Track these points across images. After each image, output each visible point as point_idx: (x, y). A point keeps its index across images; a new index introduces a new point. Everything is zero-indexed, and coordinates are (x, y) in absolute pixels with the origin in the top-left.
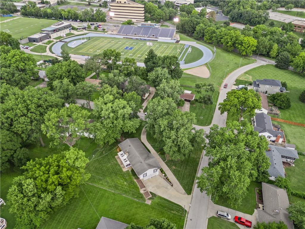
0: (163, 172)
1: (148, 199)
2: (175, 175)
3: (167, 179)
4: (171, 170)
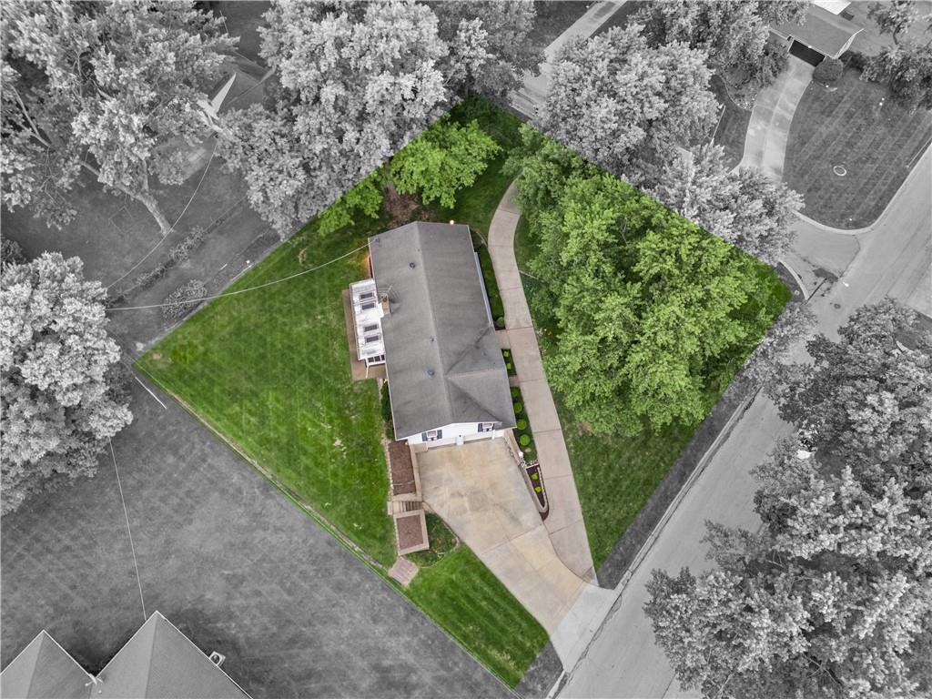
0: (525, 440)
1: (408, 556)
3: (535, 476)
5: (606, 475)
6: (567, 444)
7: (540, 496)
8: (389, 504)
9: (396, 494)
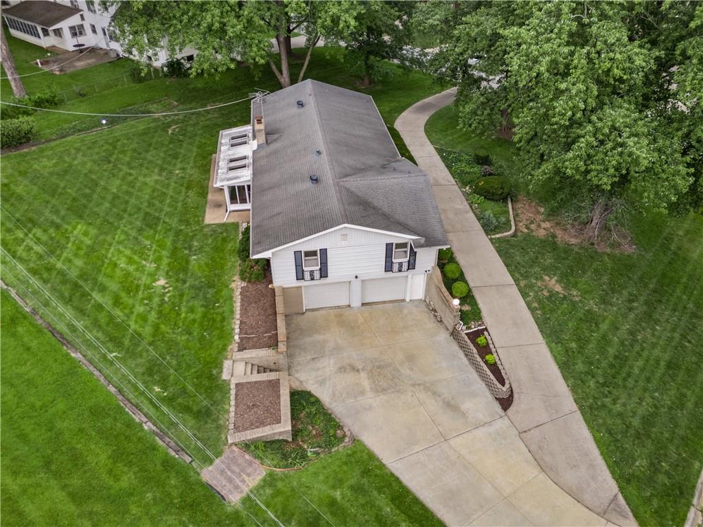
0: (458, 286)
1: (247, 446)
2: (551, 332)
3: (481, 340)
4: (524, 295)
5: (602, 351)
6: (529, 305)
7: (495, 369)
8: (227, 364)
9: (242, 348)
